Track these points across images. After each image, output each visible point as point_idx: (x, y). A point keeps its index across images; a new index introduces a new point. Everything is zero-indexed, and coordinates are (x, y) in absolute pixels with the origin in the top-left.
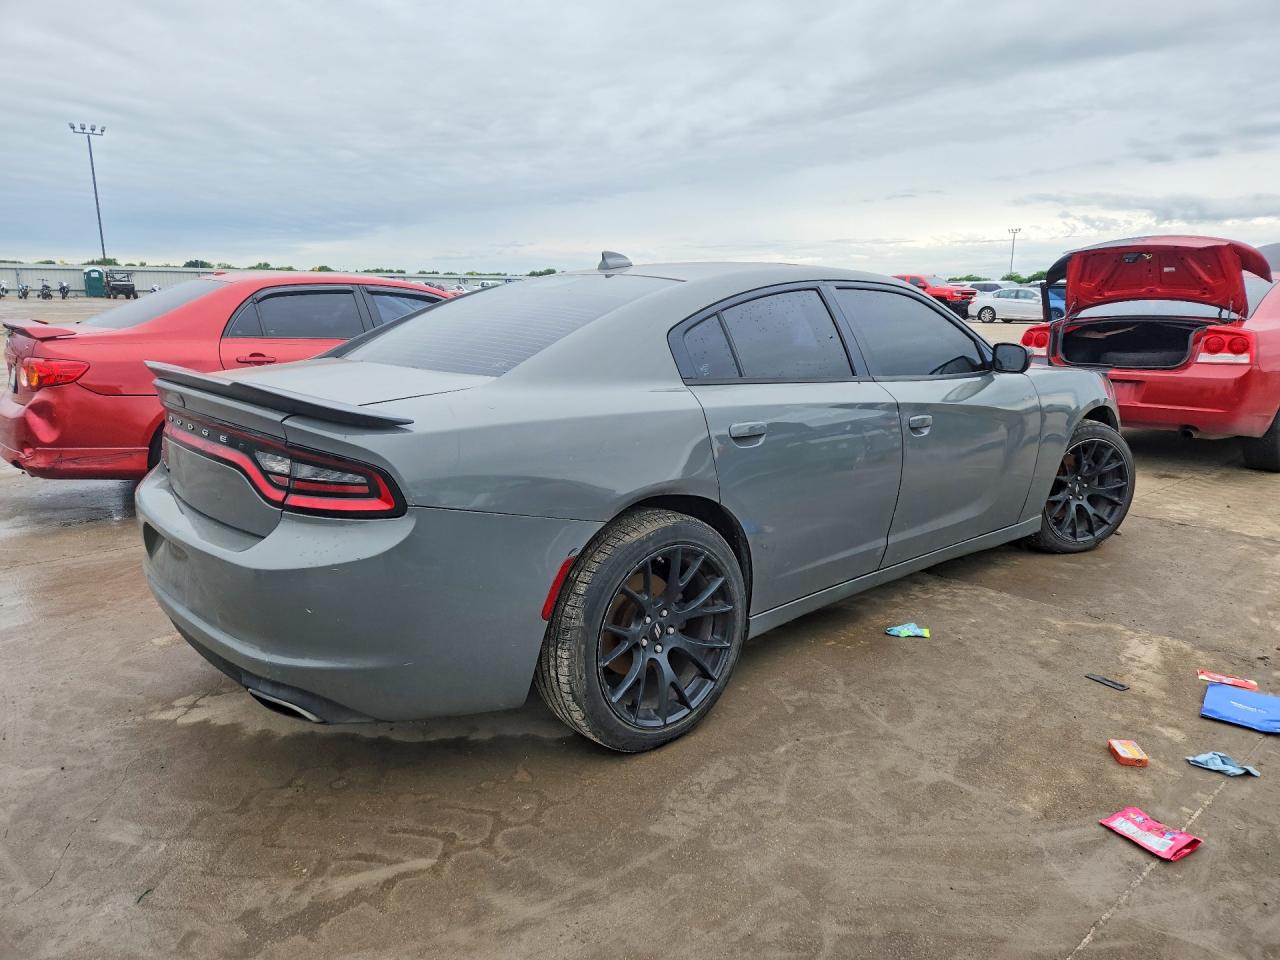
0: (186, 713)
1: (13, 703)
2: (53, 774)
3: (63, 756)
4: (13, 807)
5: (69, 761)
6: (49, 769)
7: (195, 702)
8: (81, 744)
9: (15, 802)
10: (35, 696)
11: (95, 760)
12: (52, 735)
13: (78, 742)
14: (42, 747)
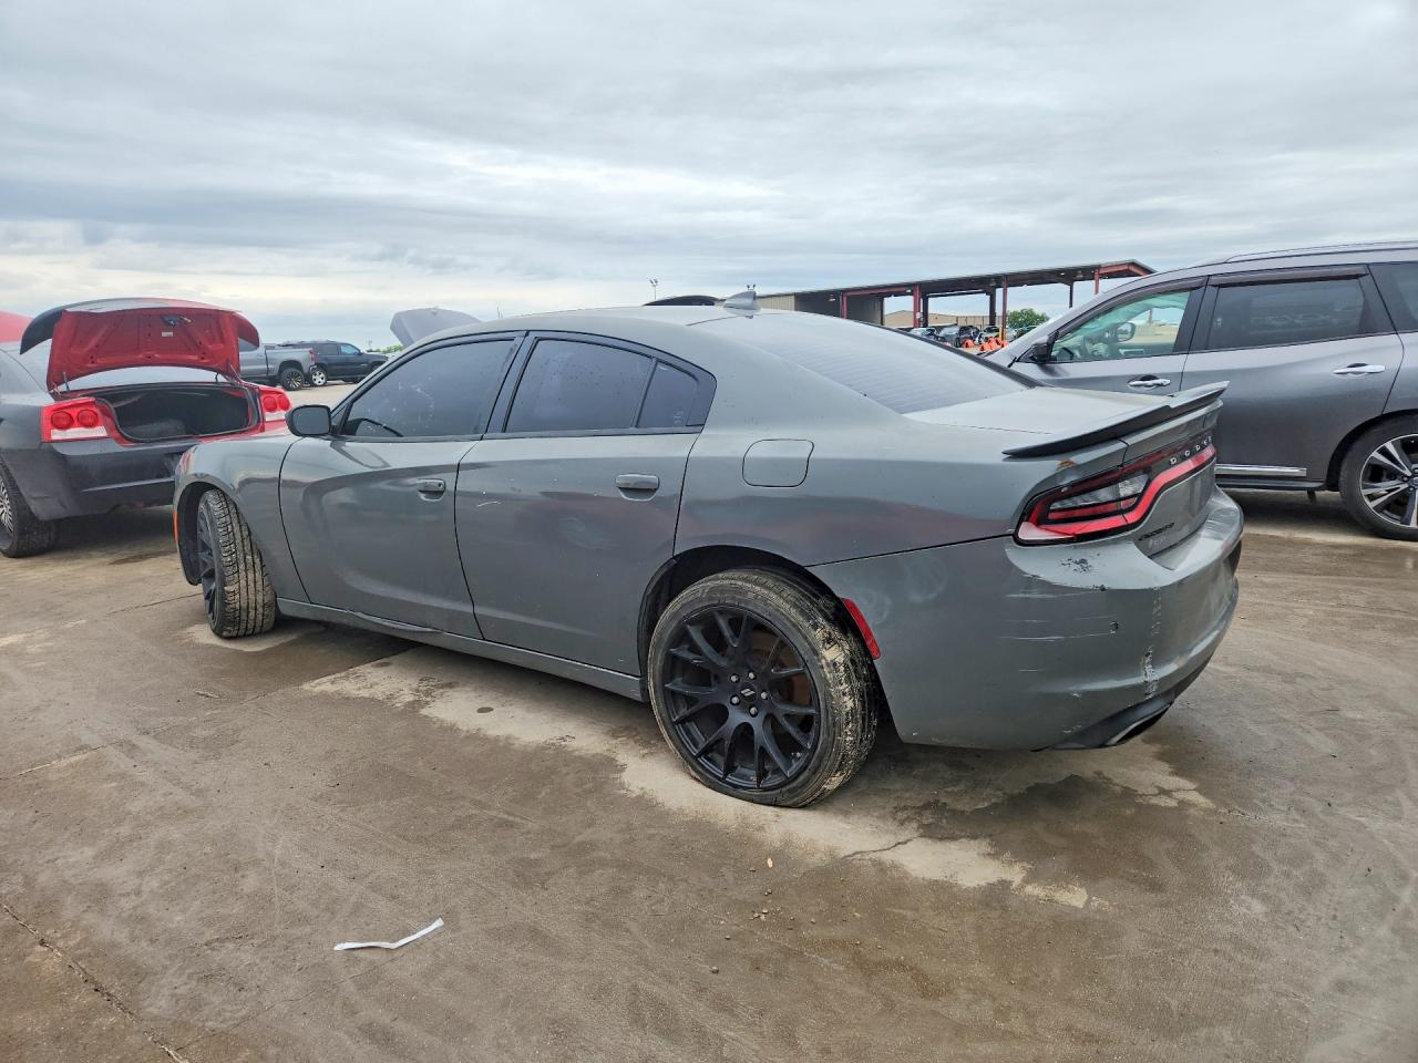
0: (1179, 790)
1: (1335, 917)
2: (1342, 805)
3: (1321, 816)
4: (1389, 798)
5: (1318, 808)
6: (1342, 811)
7: (1159, 794)
8: (1298, 817)
9: (1386, 802)
10: (1301, 910)
11: (1297, 797)
12: (1317, 844)
13: (1297, 821)
14: (1333, 836)
